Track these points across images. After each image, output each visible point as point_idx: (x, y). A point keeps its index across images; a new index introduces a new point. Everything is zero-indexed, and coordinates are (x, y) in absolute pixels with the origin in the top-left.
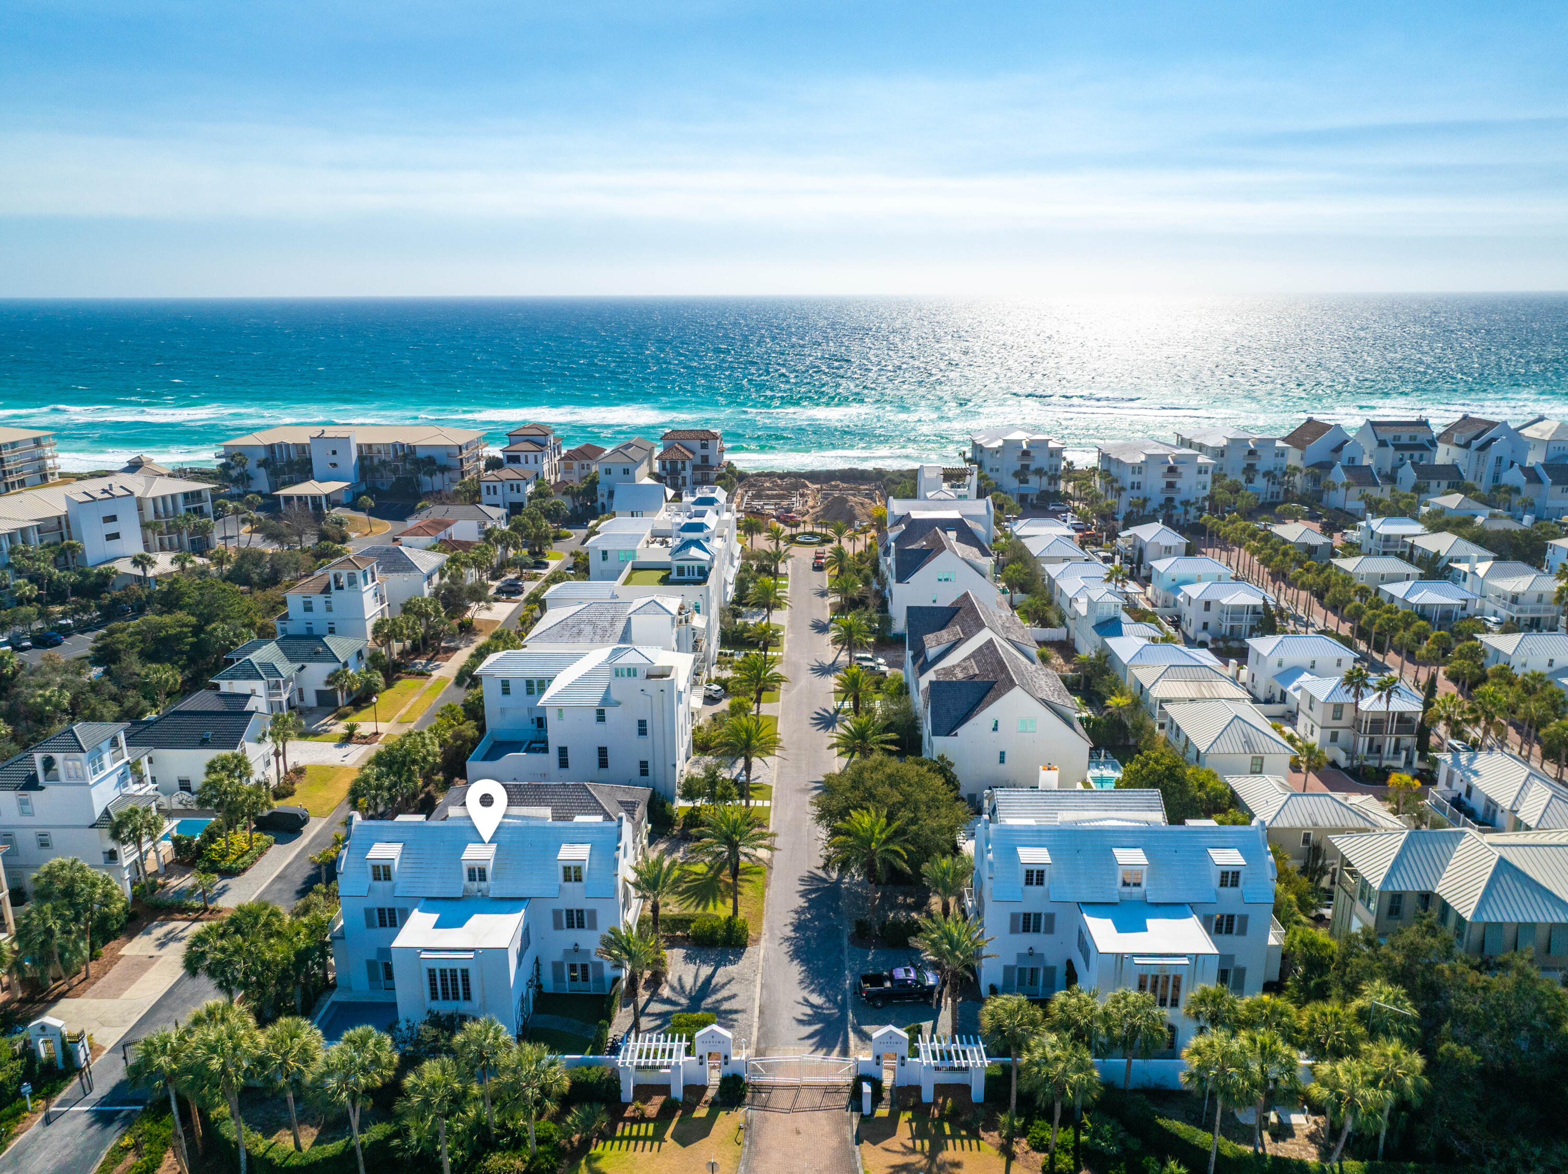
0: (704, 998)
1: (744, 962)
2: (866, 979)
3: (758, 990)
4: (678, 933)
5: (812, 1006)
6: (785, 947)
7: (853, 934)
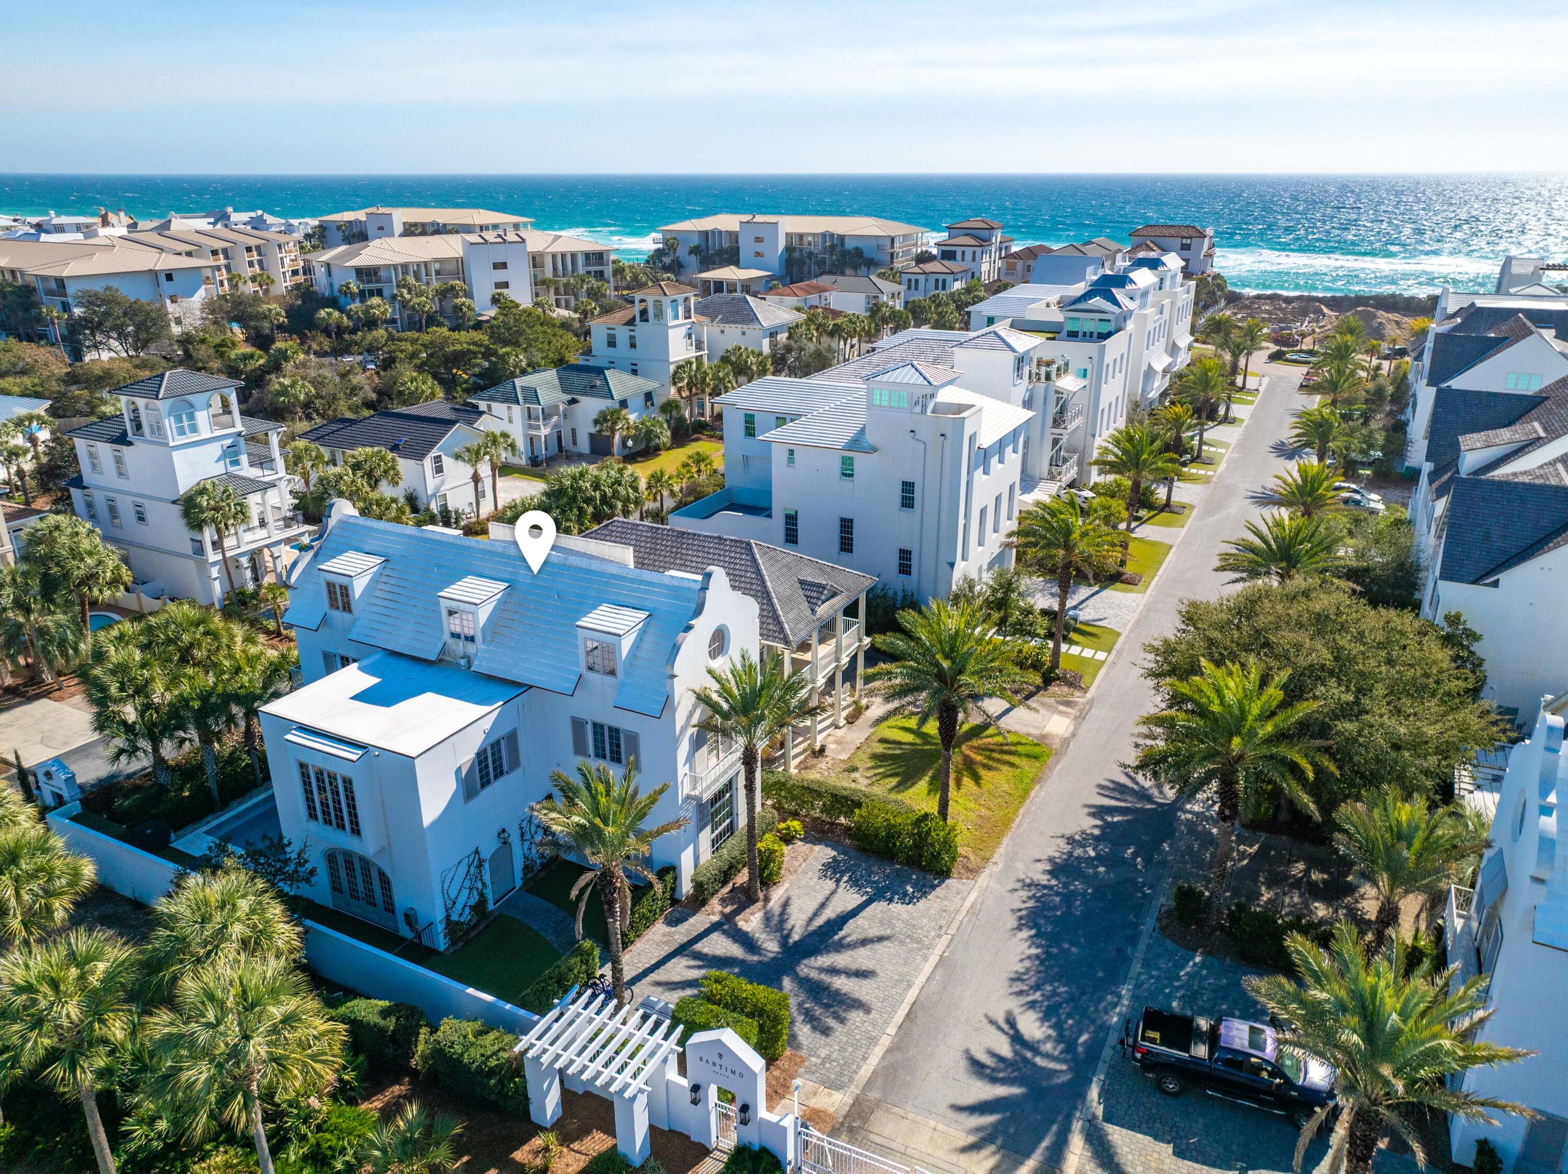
0: (814, 951)
1: (932, 903)
2: (1153, 1019)
3: (928, 968)
4: (842, 820)
5: (1017, 1038)
6: (1020, 900)
7: (1169, 913)
